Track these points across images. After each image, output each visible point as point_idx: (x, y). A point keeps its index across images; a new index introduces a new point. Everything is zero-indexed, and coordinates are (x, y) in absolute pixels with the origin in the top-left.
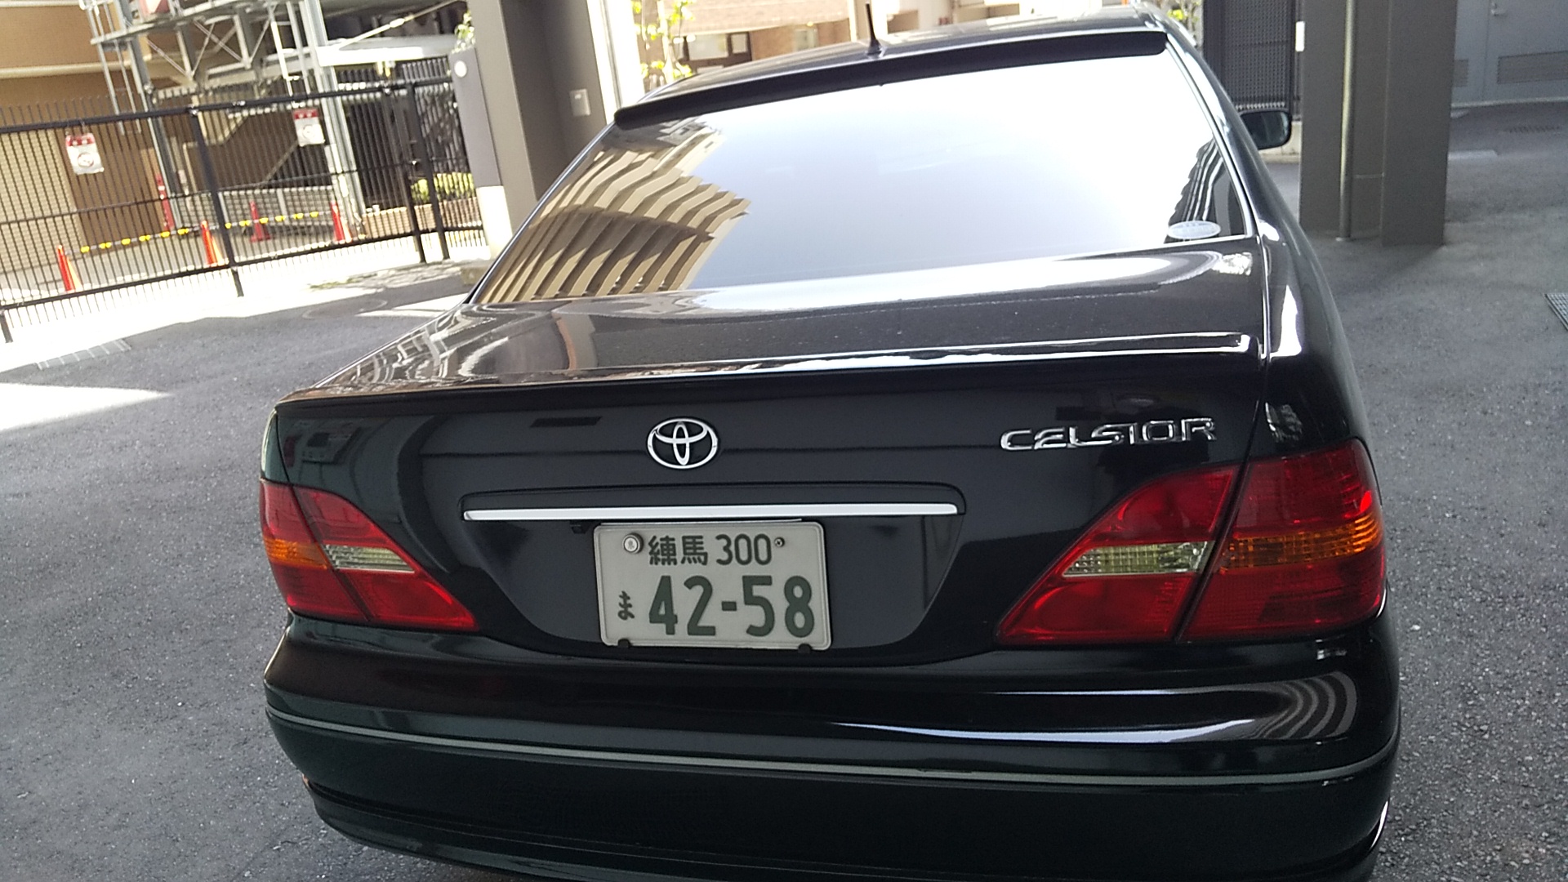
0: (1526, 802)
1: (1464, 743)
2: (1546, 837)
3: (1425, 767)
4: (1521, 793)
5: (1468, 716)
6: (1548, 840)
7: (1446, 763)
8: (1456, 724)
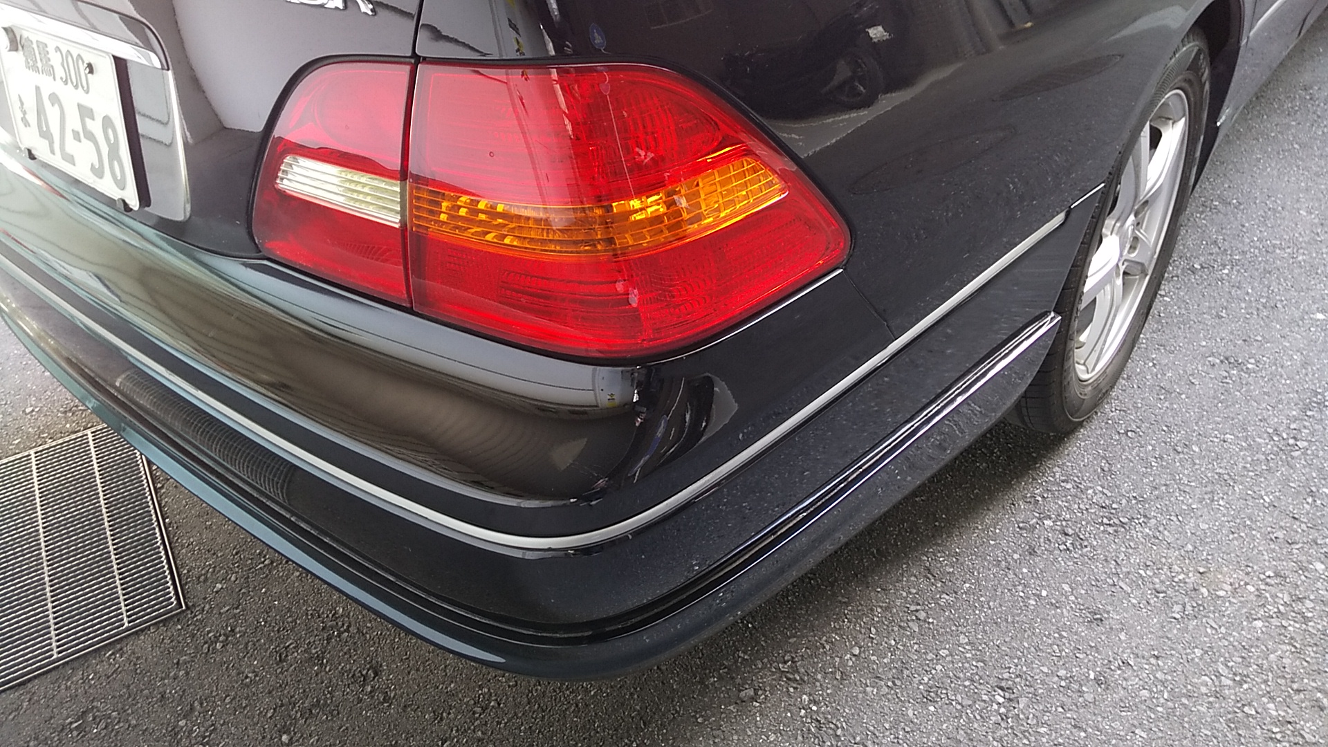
0: (1280, 534)
1: (1264, 453)
2: (1269, 577)
3: (1195, 464)
4: (1282, 524)
5: (1293, 426)
6: (1268, 580)
7: (1221, 467)
8: (1271, 431)
